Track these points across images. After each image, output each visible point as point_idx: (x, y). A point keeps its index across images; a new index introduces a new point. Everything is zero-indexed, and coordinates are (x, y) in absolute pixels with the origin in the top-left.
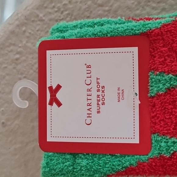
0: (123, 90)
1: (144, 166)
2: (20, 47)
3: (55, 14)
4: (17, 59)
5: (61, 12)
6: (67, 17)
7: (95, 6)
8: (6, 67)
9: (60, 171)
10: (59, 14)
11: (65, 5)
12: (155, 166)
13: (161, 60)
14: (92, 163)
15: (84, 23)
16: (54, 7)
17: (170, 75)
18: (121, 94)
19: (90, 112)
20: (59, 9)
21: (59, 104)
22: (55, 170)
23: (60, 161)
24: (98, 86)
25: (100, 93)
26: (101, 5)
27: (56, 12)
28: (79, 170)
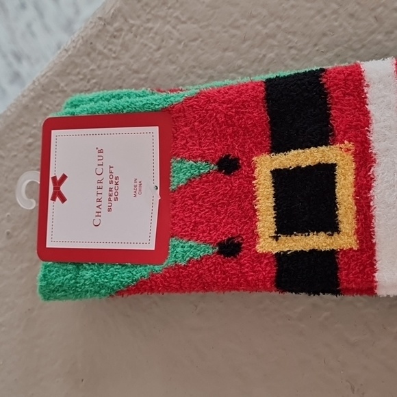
0: (140, 182)
1: (157, 278)
2: (35, 128)
3: (80, 83)
4: (30, 145)
5: (87, 80)
6: (94, 87)
7: (130, 72)
8: (15, 156)
9: (60, 286)
10: (84, 83)
11: (92, 70)
12: (168, 278)
13: (182, 143)
14: (98, 275)
15: (101, 96)
16: (79, 73)
17: (191, 162)
18: (138, 187)
19: (99, 210)
20: (85, 76)
21: (63, 200)
22: (53, 285)
23: (60, 273)
24: (111, 177)
25: (113, 186)
26: (136, 72)
27: (82, 79)
28: (82, 285)
